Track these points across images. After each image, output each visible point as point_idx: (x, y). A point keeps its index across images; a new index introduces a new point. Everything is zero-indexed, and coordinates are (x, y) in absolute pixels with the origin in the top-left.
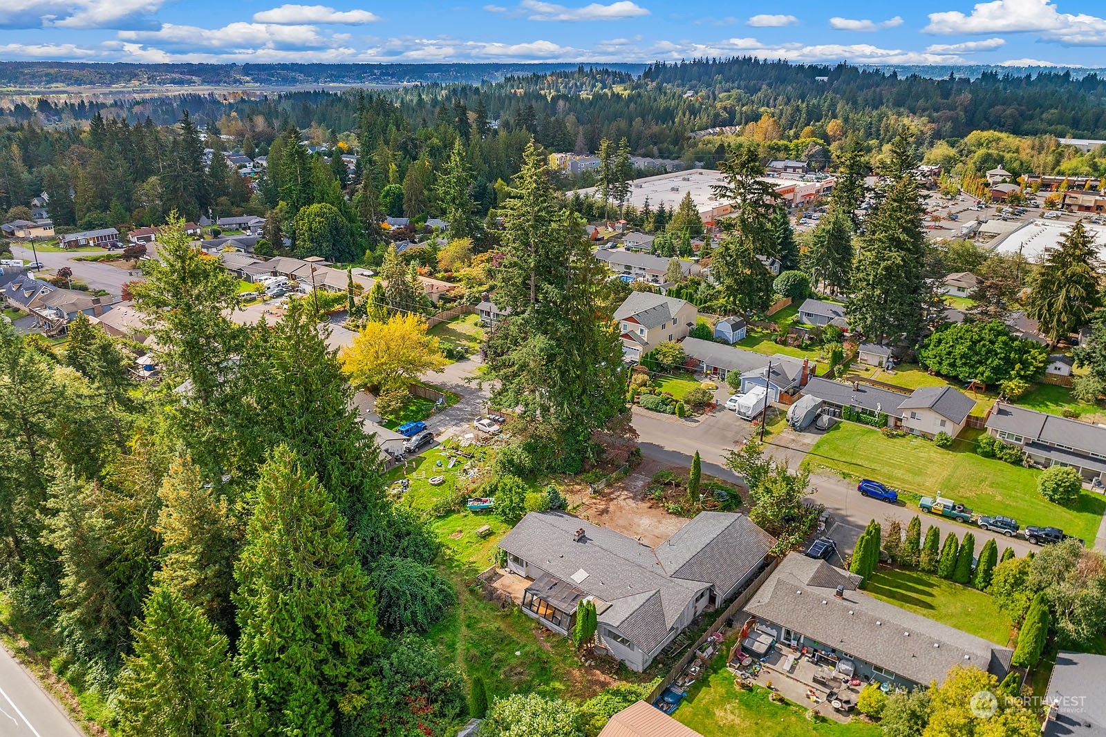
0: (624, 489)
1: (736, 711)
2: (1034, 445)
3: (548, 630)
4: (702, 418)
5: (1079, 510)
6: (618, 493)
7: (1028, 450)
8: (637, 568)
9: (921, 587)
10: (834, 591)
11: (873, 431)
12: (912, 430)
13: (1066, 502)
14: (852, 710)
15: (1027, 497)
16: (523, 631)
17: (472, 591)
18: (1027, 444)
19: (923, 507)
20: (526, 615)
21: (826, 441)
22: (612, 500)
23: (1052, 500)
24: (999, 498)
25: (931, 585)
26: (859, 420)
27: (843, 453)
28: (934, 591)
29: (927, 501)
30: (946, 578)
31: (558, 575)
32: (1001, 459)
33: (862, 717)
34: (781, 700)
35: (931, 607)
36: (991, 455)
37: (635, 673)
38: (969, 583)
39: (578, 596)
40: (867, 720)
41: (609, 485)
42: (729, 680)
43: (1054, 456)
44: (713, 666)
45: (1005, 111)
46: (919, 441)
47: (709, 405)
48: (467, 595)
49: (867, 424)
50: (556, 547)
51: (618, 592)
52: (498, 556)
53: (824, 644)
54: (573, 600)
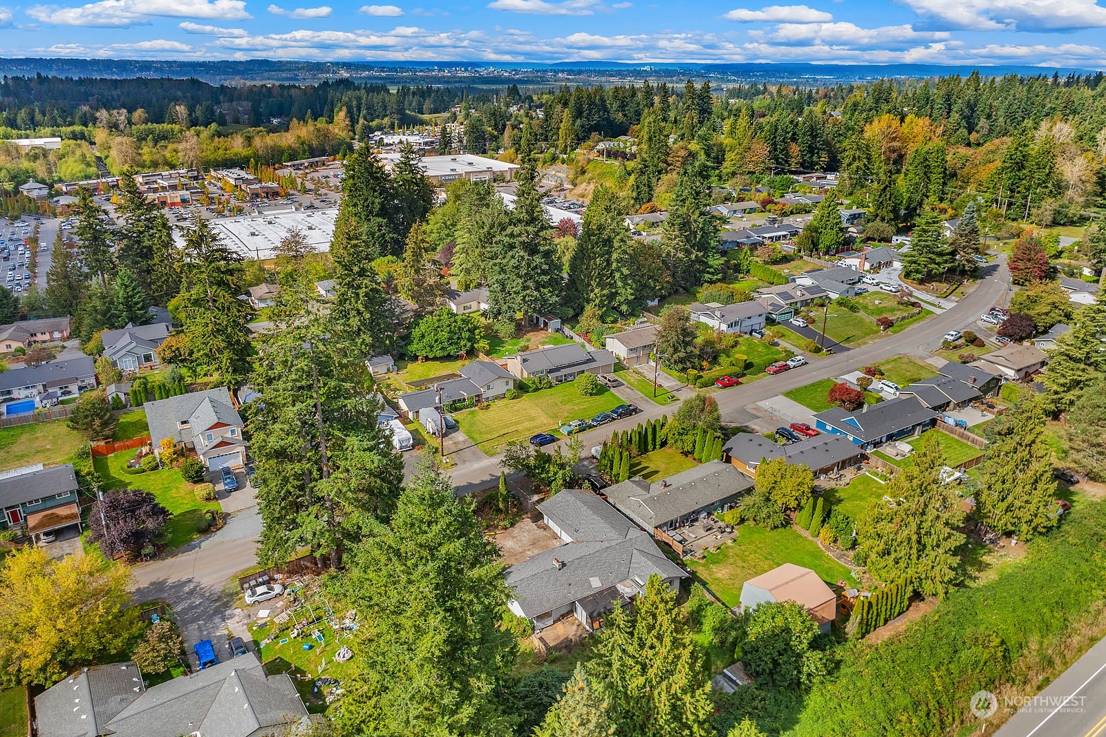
1: (719, 568)
2: (551, 371)
7: (550, 375)
8: (609, 550)
12: (488, 398)
15: (582, 400)
18: (548, 372)
21: (469, 432)
24: (576, 408)
26: (456, 410)
27: (488, 432)
29: (567, 428)
33: (735, 527)
34: (716, 548)
38: (646, 451)
39: (613, 591)
40: (738, 526)
43: (563, 372)
46: (500, 403)
49: (462, 409)
50: (558, 584)
51: (623, 569)
52: (527, 628)
53: (692, 512)
54: (617, 596)
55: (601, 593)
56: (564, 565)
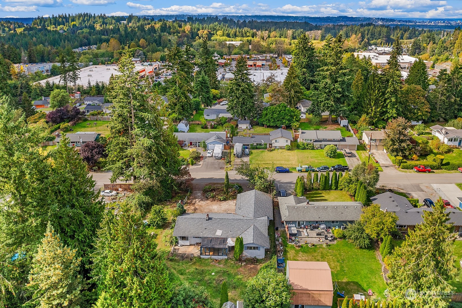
0: (195, 198)
1: (304, 255)
2: (316, 141)
3: (217, 260)
4: (201, 163)
5: (339, 158)
6: (194, 201)
7: (315, 143)
8: (239, 220)
9: (319, 195)
10: (306, 203)
11: (264, 151)
12: (276, 147)
13: (334, 157)
14: (335, 239)
15: (323, 158)
16: (207, 265)
17: (171, 260)
18: (314, 142)
19: (299, 171)
20: (203, 259)
21: (252, 158)
22: (194, 204)
23: (330, 157)
24: (316, 161)
25: (321, 194)
26: (257, 148)
27: (261, 161)
28: (323, 195)
29: (298, 168)
30: (323, 190)
31: (209, 236)
32: (308, 149)
33: (338, 239)
34: (314, 245)
35: (326, 200)
36: (304, 149)
37: (262, 259)
38: (330, 189)
39: (224, 240)
40: (340, 240)
41: (188, 199)
42: (292, 247)
43: (323, 143)
44: (284, 245)
45: (204, 32)
46: (280, 150)
47: (200, 157)
48: (170, 263)
49: (260, 149)
50: (200, 226)
51: (239, 232)
52: (173, 241)
53: (313, 221)
54: (224, 243)
55: (217, 238)
56: (210, 219)
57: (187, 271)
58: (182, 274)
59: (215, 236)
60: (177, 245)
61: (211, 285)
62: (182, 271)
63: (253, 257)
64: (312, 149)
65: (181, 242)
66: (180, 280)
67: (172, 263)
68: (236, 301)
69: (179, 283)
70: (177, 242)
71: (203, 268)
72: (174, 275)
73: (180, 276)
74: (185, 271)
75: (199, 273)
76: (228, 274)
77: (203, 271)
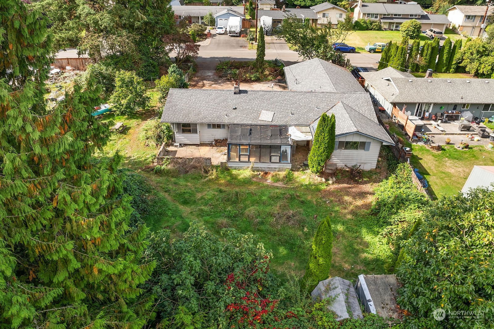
2: (384, 18)
3: (266, 173)
4: (208, 40)
7: (383, 21)
8: (308, 95)
12: (323, 25)
18: (381, 18)
19: (370, 50)
23: (411, 38)
29: (370, 46)
31: (245, 123)
32: (371, 30)
36: (366, 29)
39: (281, 130)
42: (422, 149)
43: (395, 20)
50: (223, 104)
51: (311, 115)
52: (162, 135)
53: (448, 104)
54: (281, 135)
55: (264, 127)
56: (242, 91)
57: (199, 196)
58: (185, 202)
59: (259, 123)
60: (172, 145)
61: (262, 227)
62: (186, 196)
63: (350, 164)
64: (378, 30)
65: (180, 137)
66: (181, 217)
67: (159, 179)
68: (356, 276)
69: (178, 222)
70: (171, 139)
71: (237, 189)
72: (165, 204)
73: (181, 207)
74: (192, 195)
75: (228, 200)
76: (303, 202)
77: (237, 194)
